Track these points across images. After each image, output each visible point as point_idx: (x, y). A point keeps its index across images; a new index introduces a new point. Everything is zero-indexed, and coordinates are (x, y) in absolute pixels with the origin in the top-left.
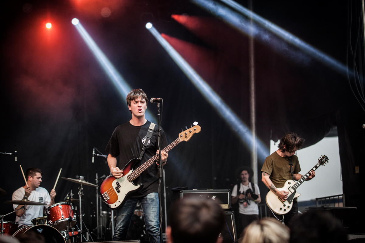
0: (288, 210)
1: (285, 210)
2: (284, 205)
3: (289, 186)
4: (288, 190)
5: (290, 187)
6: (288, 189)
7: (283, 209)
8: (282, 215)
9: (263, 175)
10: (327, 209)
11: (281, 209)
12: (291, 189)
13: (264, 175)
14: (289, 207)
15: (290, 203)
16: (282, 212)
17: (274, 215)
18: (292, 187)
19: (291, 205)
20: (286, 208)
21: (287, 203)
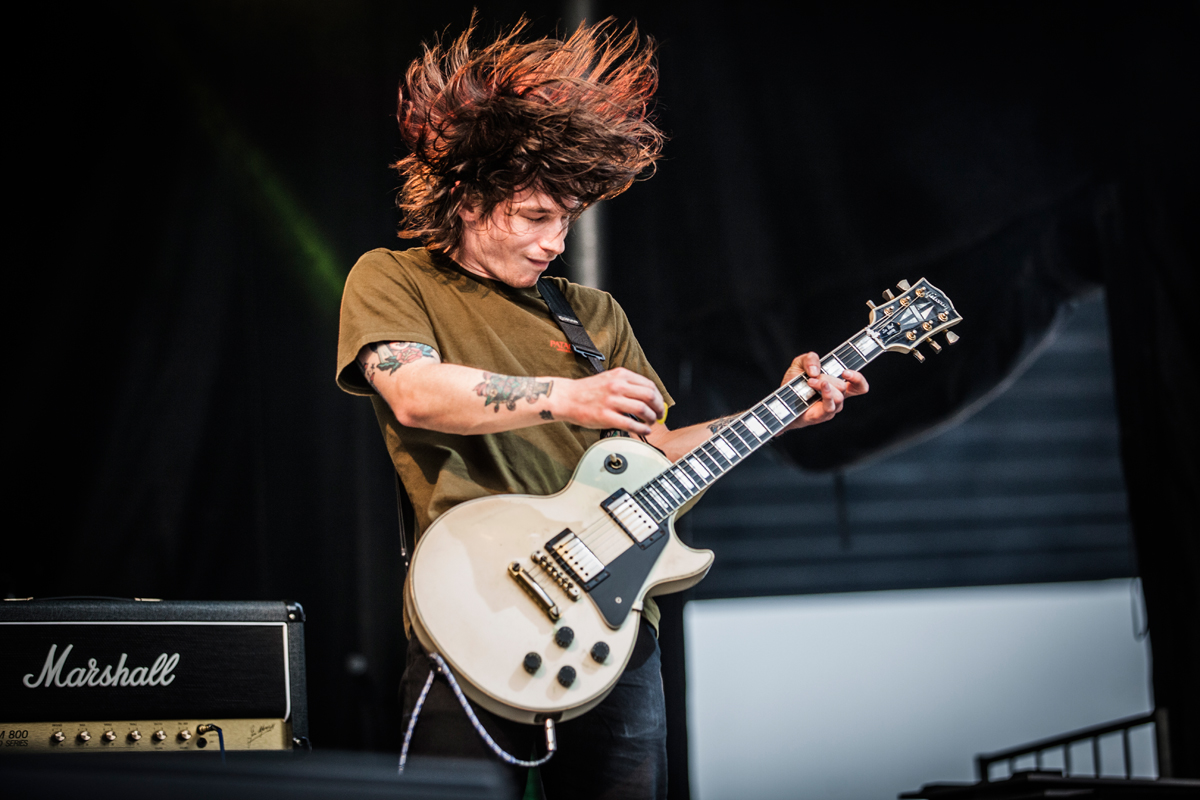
0: (595, 682)
1: (566, 677)
2: (564, 638)
3: (615, 482)
4: (602, 513)
5: (622, 492)
6: (604, 505)
7: (551, 667)
8: (542, 716)
9: (382, 380)
10: (1049, 793)
11: (532, 664)
12: (625, 509)
13: (392, 365)
14: (600, 653)
15: (614, 621)
16: (537, 695)
17: (476, 721)
18: (637, 496)
19: (622, 642)
20: (576, 656)
21: (583, 617)
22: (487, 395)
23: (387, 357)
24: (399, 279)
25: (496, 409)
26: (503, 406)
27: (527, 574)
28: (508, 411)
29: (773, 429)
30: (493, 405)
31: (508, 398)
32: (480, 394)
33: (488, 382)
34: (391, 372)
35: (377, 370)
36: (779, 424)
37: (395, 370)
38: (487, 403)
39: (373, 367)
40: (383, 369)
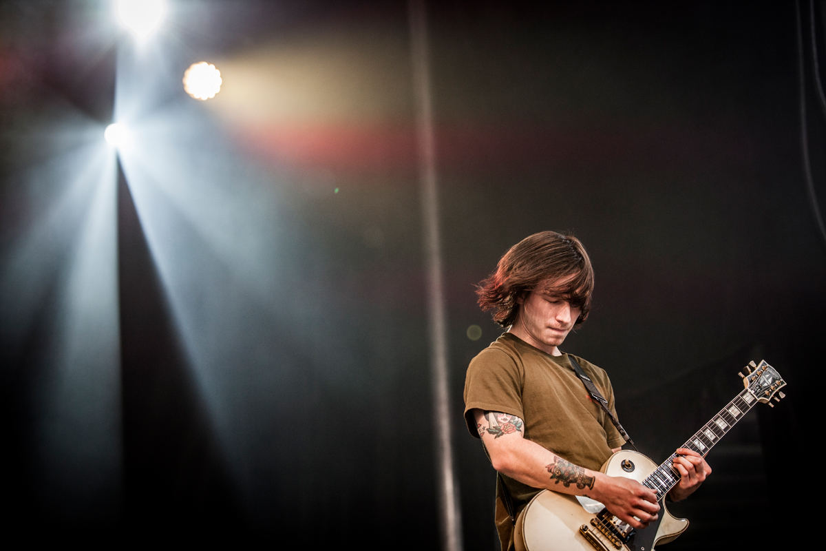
13: (497, 432)
22: (553, 473)
23: (495, 426)
24: (513, 374)
25: (557, 482)
26: (561, 483)
27: (591, 532)
28: (564, 487)
29: (709, 446)
30: (555, 480)
31: (566, 480)
32: (550, 471)
33: (556, 464)
34: (496, 437)
35: (486, 432)
36: (711, 444)
37: (499, 436)
38: (551, 478)
39: (484, 429)
40: (490, 433)
